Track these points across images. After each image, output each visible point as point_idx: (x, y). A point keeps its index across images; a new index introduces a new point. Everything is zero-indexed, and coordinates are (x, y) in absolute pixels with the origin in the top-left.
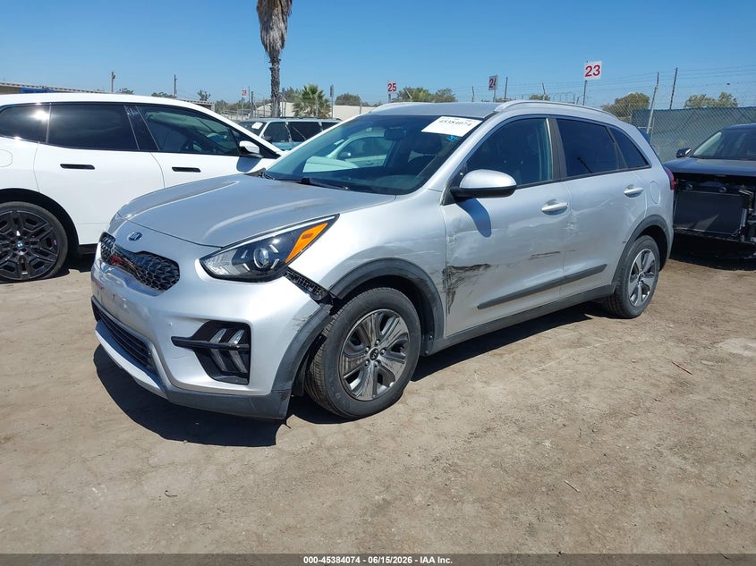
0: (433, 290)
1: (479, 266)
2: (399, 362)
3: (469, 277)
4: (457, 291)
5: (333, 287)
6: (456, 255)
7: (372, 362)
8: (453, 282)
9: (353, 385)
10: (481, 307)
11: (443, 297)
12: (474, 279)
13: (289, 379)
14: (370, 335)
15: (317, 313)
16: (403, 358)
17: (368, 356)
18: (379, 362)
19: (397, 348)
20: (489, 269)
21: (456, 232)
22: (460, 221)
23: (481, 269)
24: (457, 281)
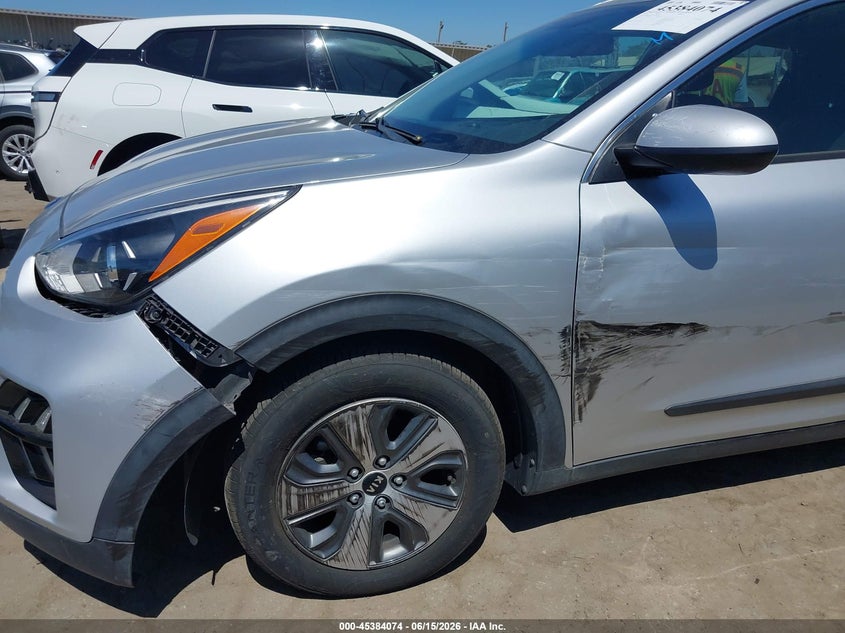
0: (532, 368)
1: (672, 327)
2: (437, 505)
3: (643, 349)
4: (605, 375)
5: (246, 345)
6: (604, 299)
7: (369, 499)
8: (594, 355)
9: (315, 539)
10: (673, 412)
11: (563, 388)
12: (659, 353)
13: (123, 522)
14: (354, 447)
15: (191, 399)
16: (452, 498)
17: (358, 485)
18: (388, 500)
19: (438, 475)
20: (701, 336)
21: (611, 247)
22: (625, 221)
23: (678, 333)
24: (606, 355)
